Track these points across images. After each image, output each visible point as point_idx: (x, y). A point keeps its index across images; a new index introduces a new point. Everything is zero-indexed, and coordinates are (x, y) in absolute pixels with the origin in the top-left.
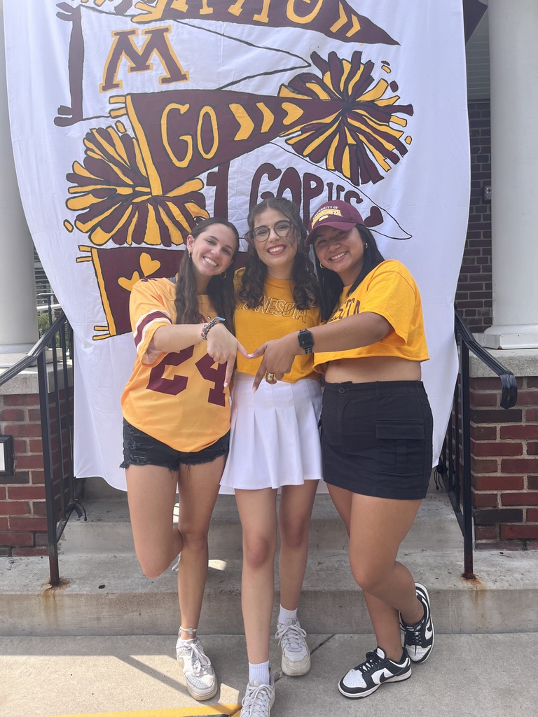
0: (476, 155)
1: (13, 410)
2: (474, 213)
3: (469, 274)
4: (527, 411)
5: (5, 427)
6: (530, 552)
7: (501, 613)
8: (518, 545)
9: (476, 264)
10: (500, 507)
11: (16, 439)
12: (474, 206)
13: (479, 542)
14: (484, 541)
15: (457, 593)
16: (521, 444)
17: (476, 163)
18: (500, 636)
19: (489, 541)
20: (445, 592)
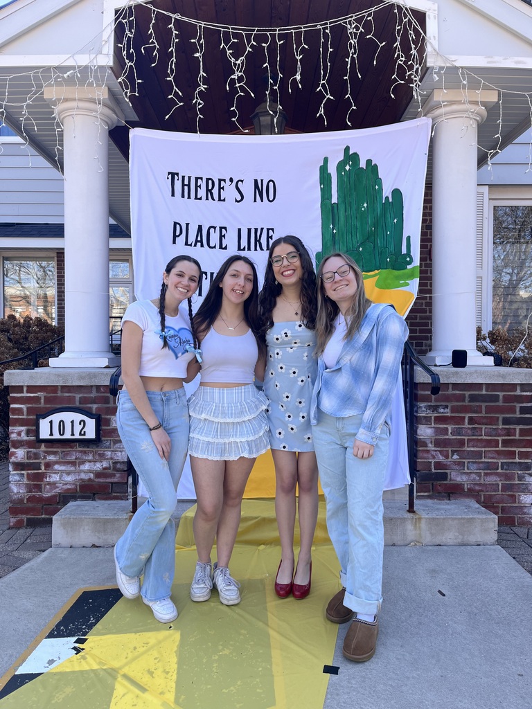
0: (425, 224)
1: (103, 396)
2: (423, 268)
3: (418, 314)
4: (452, 406)
5: (96, 408)
6: (453, 501)
7: (431, 533)
8: (444, 497)
9: (424, 307)
10: (433, 471)
11: (103, 416)
12: (423, 263)
13: (419, 494)
14: (422, 494)
15: (403, 520)
16: (447, 428)
17: (425, 230)
18: (430, 547)
19: (426, 494)
20: (395, 518)
